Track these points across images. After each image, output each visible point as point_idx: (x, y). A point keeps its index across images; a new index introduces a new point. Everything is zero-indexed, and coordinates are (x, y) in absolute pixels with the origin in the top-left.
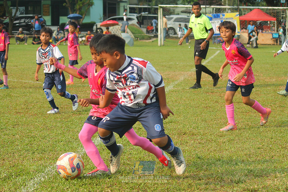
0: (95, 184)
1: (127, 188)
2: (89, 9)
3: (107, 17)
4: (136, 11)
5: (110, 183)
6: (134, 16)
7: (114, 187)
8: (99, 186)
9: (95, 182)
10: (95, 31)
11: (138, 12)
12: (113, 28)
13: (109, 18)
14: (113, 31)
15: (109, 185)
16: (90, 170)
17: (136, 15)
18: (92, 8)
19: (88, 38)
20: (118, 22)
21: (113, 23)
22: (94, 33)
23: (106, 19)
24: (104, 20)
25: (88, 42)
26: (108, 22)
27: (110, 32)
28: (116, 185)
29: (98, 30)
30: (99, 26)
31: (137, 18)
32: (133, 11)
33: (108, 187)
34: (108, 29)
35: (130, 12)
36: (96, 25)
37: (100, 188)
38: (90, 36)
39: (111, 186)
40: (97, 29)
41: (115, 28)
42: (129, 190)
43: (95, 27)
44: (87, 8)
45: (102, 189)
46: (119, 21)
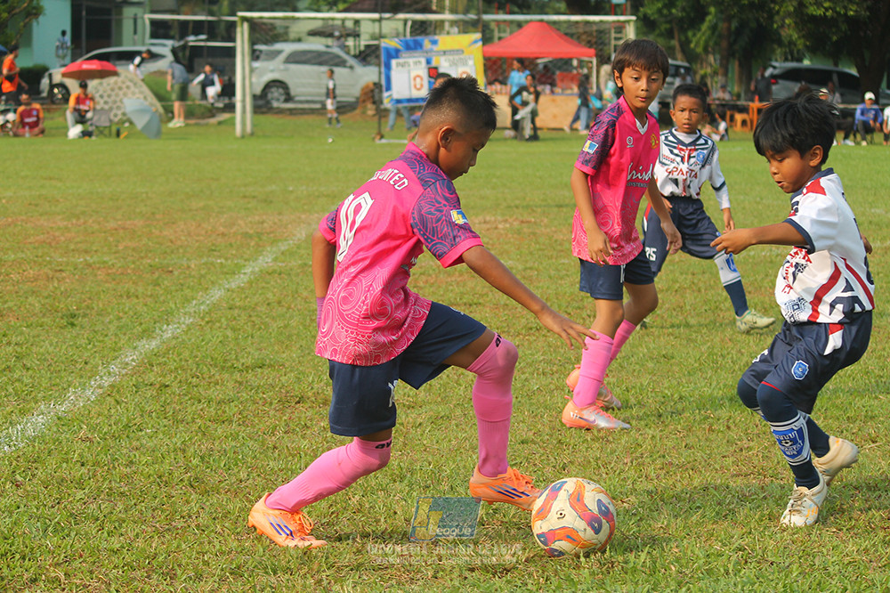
0: (18, 556)
1: (115, 567)
2: (28, 27)
3: (84, 50)
4: (172, 33)
5: (64, 551)
6: (164, 45)
7: (76, 564)
8: (29, 560)
9: (18, 548)
10: (45, 94)
11: (177, 36)
12: (101, 84)
13: (88, 52)
14: (101, 92)
15: (62, 557)
16: (6, 513)
17: (170, 43)
18: (38, 23)
19: (23, 116)
20: (115, 65)
21: (99, 68)
22: (43, 98)
23: (81, 56)
24: (74, 60)
25: (24, 127)
26: (85, 66)
27: (90, 96)
28: (81, 556)
29: (56, 91)
30: (57, 78)
31: (174, 51)
32: (161, 31)
33: (57, 565)
34: (84, 86)
35: (154, 35)
36: (50, 76)
37: (33, 569)
38: (28, 108)
39: (66, 561)
40: (52, 86)
41: (105, 85)
42: (120, 573)
43: (45, 82)
44: (22, 24)
45: (40, 572)
46: (118, 63)
